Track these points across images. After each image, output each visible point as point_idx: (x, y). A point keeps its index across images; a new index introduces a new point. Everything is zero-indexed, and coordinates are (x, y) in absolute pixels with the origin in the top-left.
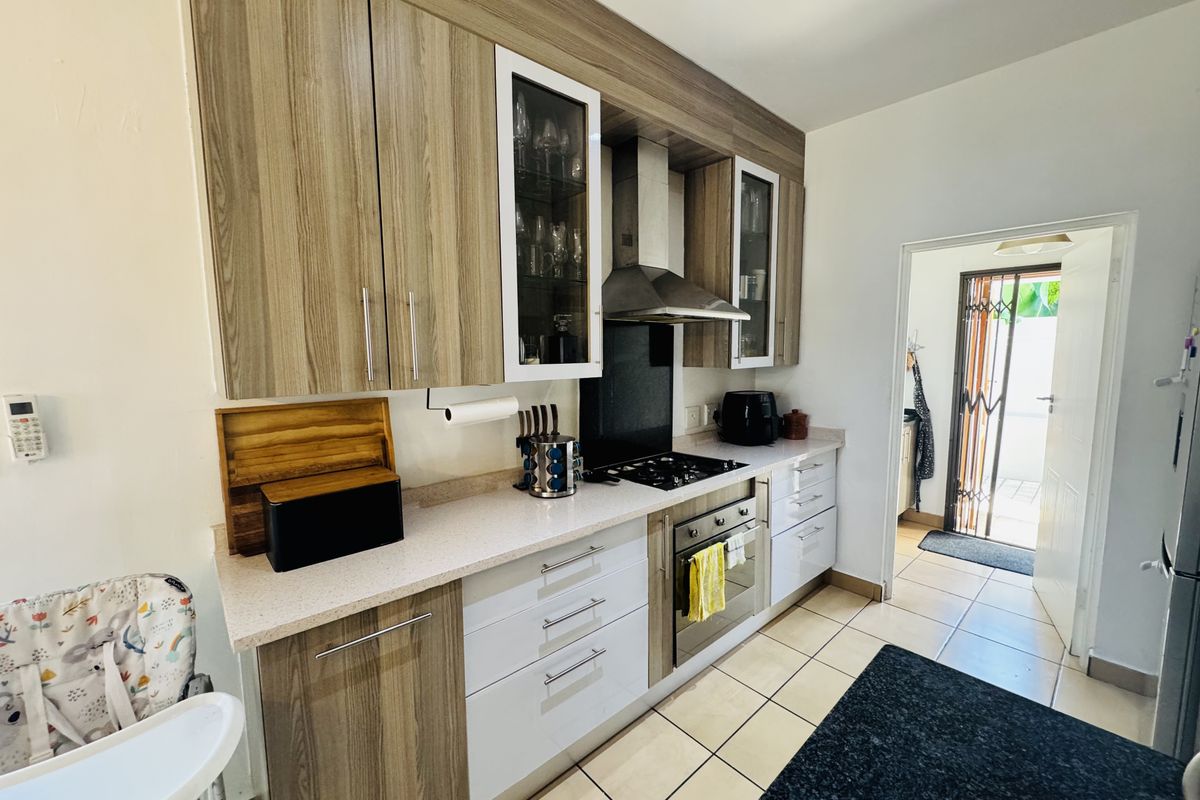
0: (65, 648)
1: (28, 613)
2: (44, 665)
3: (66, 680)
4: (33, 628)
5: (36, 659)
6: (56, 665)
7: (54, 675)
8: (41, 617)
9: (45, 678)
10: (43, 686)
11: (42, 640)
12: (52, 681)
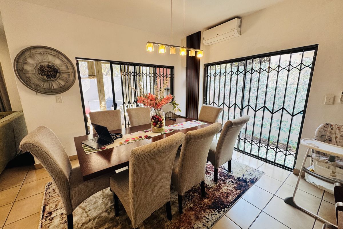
0: (341, 134)
1: (336, 126)
2: (337, 135)
3: (340, 139)
4: (337, 129)
5: (336, 134)
6: (339, 136)
7: (338, 137)
8: (338, 128)
9: (336, 137)
10: (336, 138)
11: (337, 131)
12: (337, 138)
